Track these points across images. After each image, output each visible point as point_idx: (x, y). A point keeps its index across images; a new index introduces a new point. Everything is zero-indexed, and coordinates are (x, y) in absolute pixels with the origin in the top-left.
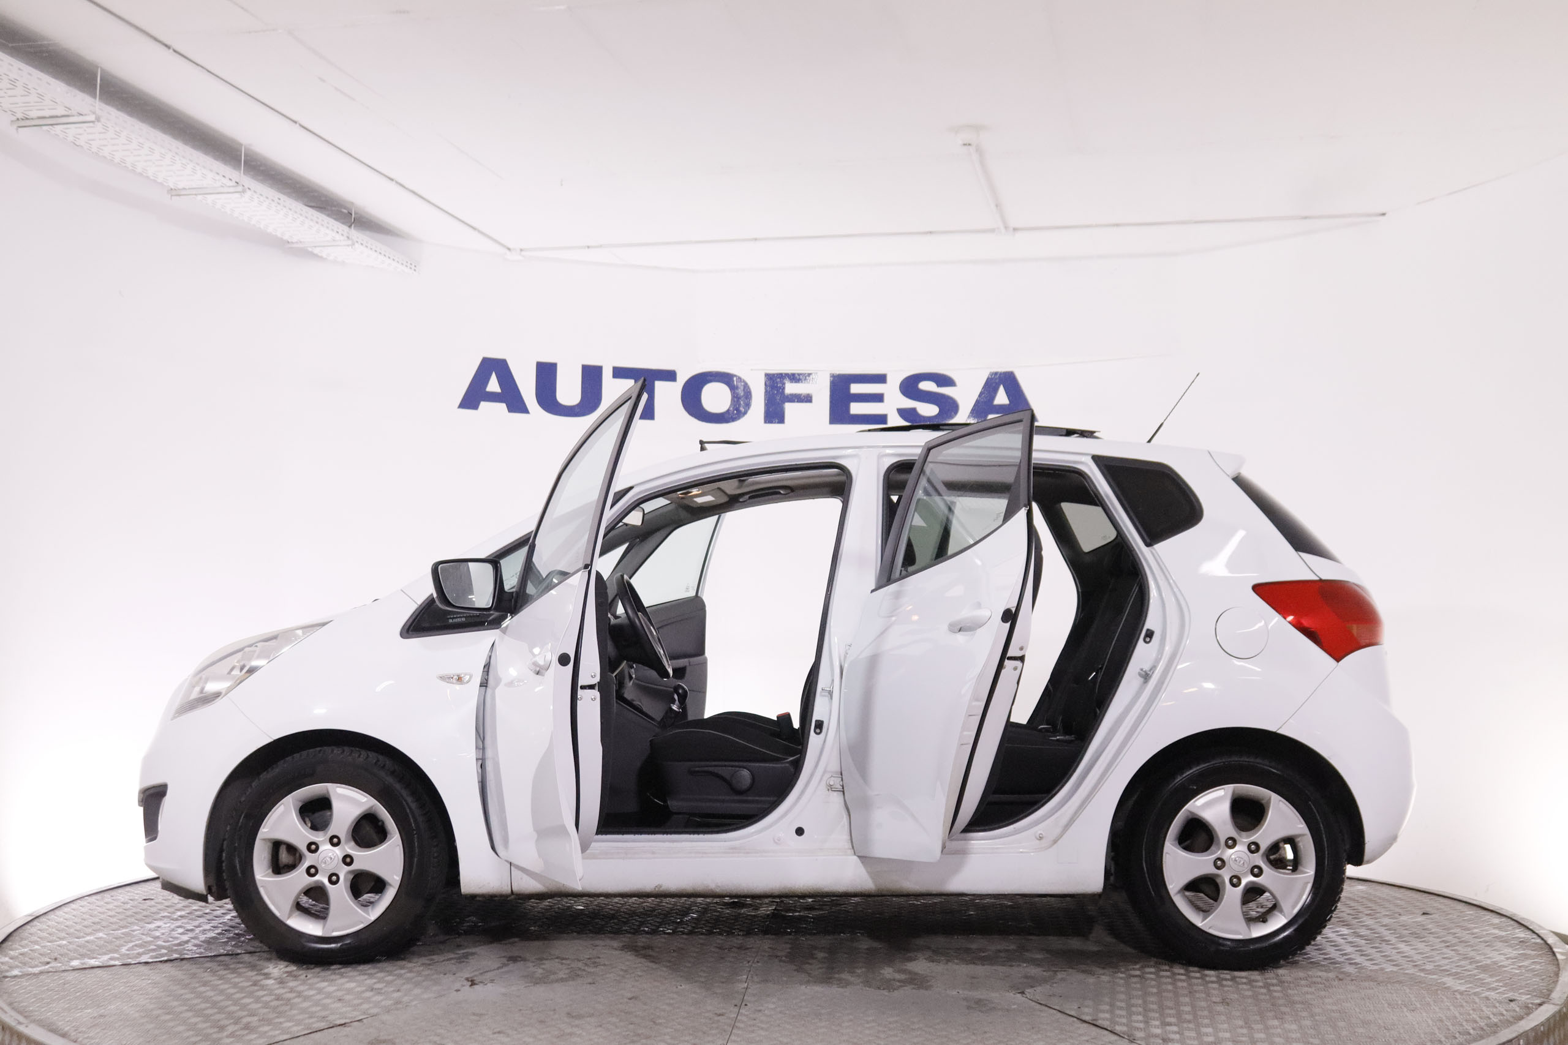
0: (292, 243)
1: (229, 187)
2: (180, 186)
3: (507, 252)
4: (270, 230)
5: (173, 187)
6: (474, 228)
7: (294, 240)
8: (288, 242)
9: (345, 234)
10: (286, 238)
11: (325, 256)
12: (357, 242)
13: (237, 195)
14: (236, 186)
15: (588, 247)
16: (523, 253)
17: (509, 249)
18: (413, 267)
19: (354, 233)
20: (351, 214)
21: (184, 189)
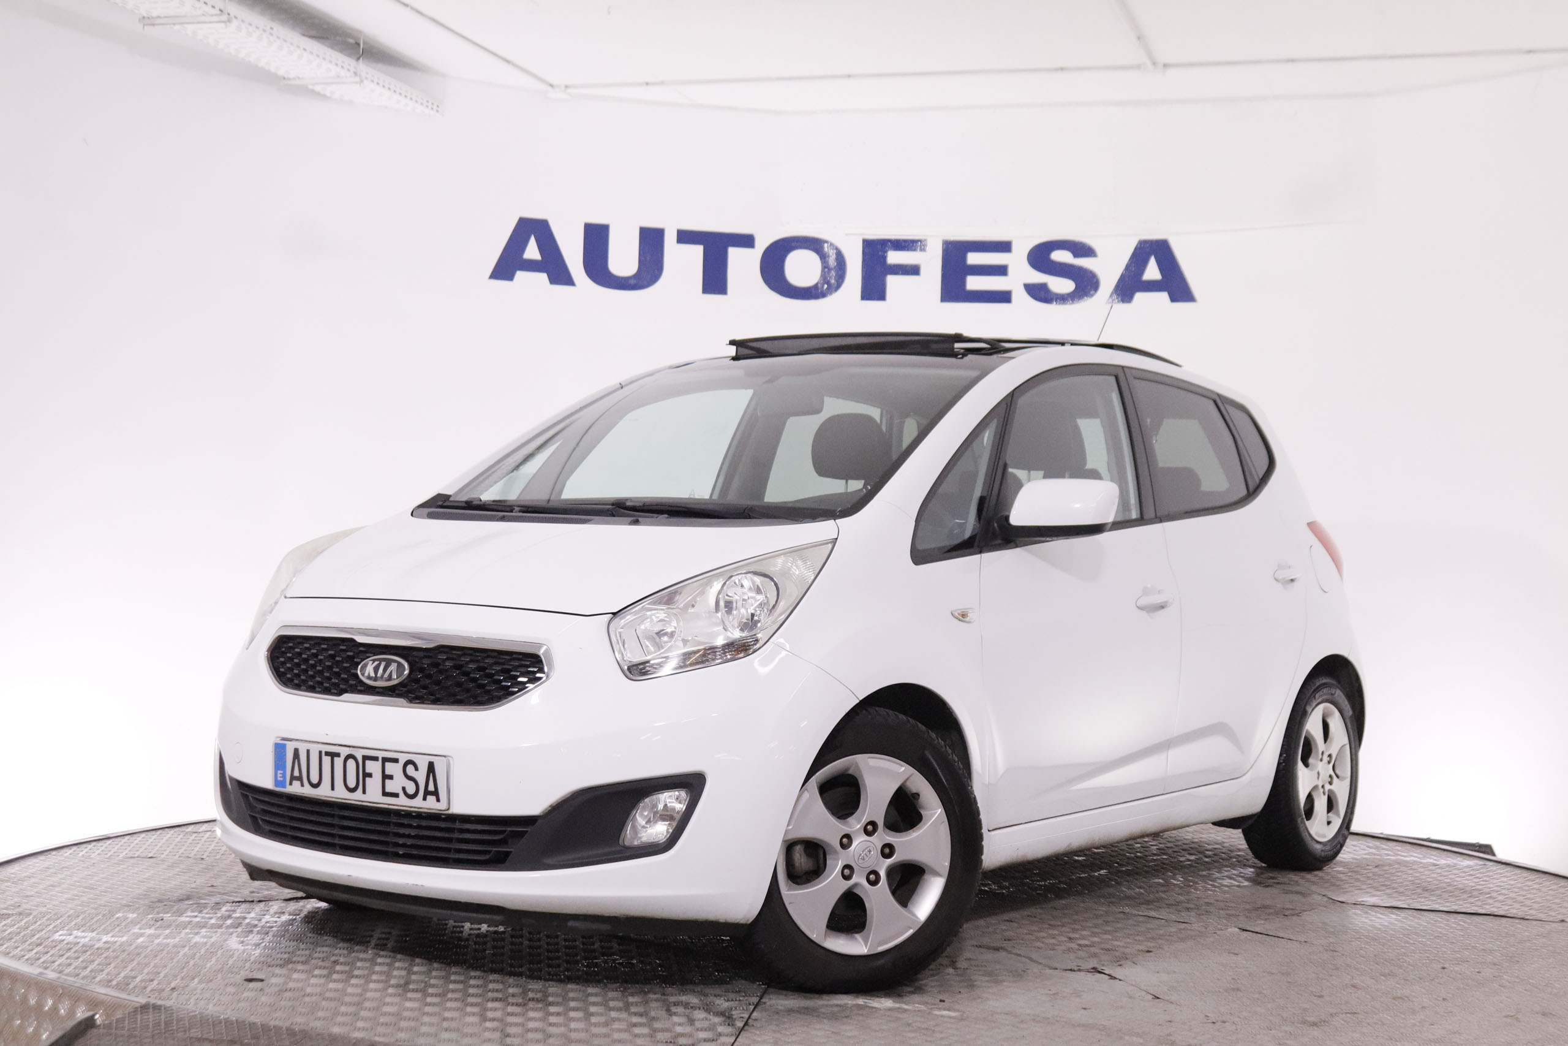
0: (289, 79)
1: (212, 15)
2: (155, 14)
3: (549, 89)
4: (262, 64)
5: (145, 15)
6: (508, 61)
7: (292, 75)
8: (284, 78)
9: (352, 69)
10: (281, 73)
11: (328, 94)
12: (367, 78)
13: (223, 25)
14: (220, 15)
15: (647, 84)
16: (568, 90)
17: (551, 86)
18: (435, 107)
19: (363, 67)
20: (358, 44)
21: (159, 17)
